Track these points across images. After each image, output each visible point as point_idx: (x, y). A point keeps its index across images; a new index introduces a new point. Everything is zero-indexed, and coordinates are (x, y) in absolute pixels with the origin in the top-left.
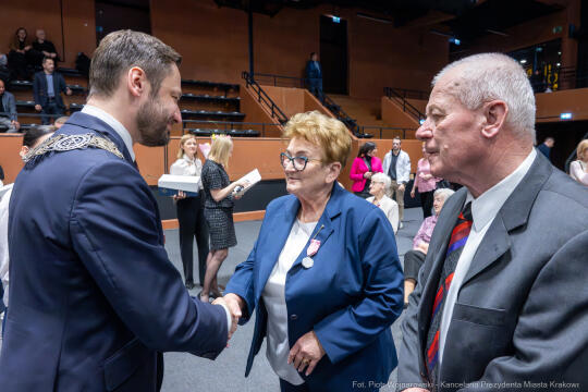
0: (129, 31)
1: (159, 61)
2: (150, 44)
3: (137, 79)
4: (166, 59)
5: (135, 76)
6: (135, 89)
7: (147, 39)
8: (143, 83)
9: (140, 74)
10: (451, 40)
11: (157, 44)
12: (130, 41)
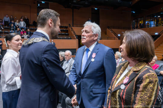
0: (47, 9)
1: (55, 17)
2: (53, 12)
3: (51, 22)
4: (57, 16)
5: (50, 21)
6: (51, 25)
8: (52, 23)
9: (51, 21)
10: (132, 12)
11: (54, 12)
12: (48, 12)
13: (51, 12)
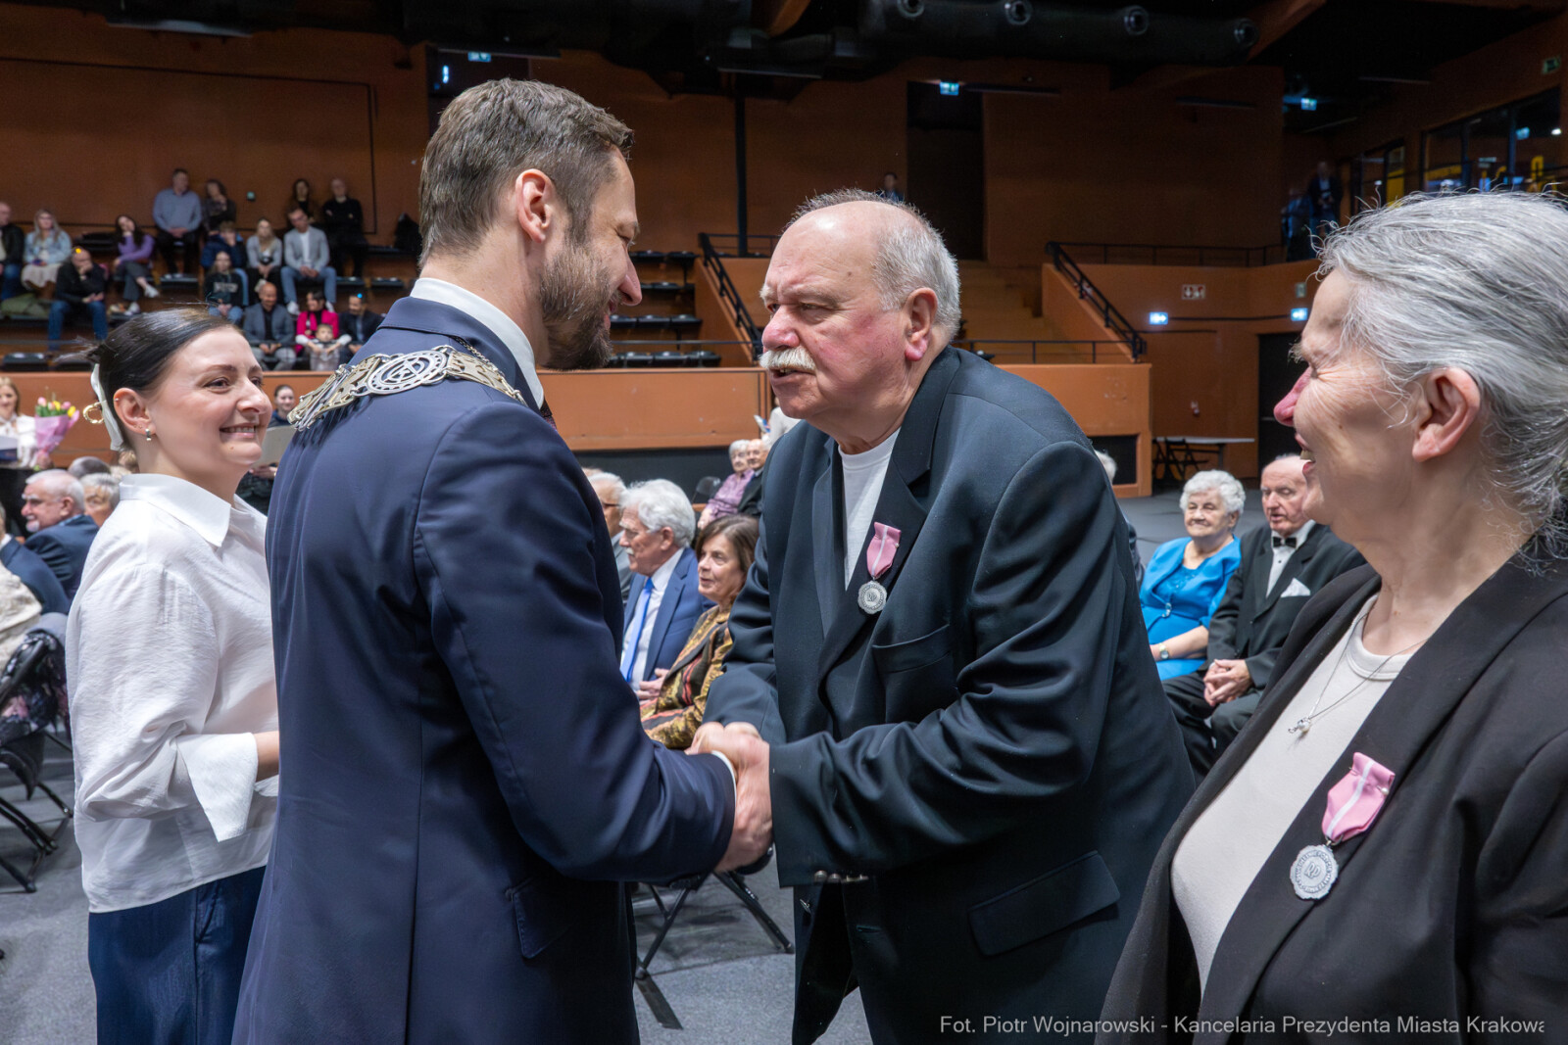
1: (581, 149)
2: (559, 108)
3: (536, 200)
4: (599, 141)
5: (530, 189)
6: (534, 224)
7: (552, 95)
8: (549, 209)
9: (541, 186)
11: (573, 108)
12: (512, 107)
13: (537, 107)
